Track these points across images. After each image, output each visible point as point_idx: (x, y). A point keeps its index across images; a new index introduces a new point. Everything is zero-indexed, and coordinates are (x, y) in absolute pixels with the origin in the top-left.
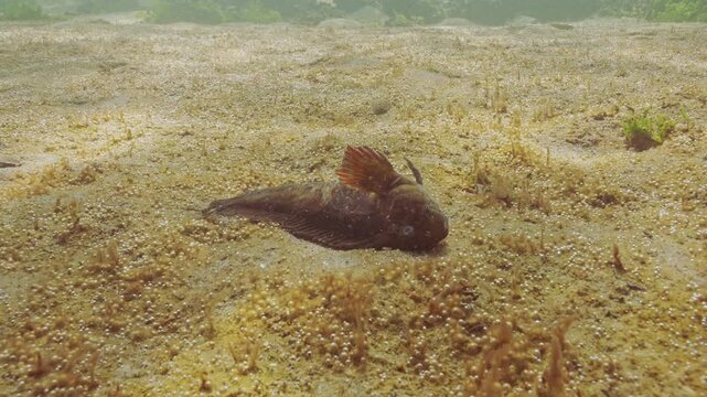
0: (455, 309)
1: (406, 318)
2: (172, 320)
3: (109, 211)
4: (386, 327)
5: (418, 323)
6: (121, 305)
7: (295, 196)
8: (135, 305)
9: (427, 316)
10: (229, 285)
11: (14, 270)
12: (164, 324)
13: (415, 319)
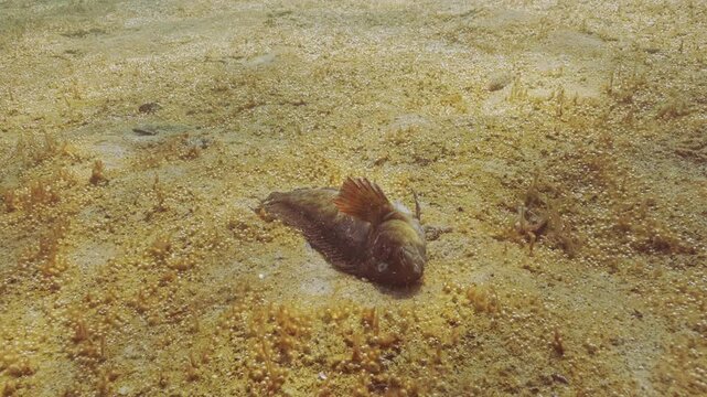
0: (372, 363)
1: (331, 360)
2: (180, 313)
3: (190, 193)
4: (311, 364)
5: (338, 367)
6: (155, 290)
7: (320, 206)
8: (164, 291)
9: (347, 362)
10: (229, 290)
11: (106, 241)
12: (172, 315)
13: (339, 362)
